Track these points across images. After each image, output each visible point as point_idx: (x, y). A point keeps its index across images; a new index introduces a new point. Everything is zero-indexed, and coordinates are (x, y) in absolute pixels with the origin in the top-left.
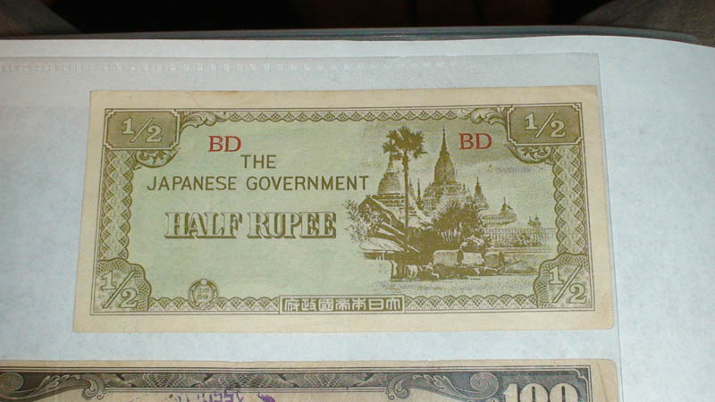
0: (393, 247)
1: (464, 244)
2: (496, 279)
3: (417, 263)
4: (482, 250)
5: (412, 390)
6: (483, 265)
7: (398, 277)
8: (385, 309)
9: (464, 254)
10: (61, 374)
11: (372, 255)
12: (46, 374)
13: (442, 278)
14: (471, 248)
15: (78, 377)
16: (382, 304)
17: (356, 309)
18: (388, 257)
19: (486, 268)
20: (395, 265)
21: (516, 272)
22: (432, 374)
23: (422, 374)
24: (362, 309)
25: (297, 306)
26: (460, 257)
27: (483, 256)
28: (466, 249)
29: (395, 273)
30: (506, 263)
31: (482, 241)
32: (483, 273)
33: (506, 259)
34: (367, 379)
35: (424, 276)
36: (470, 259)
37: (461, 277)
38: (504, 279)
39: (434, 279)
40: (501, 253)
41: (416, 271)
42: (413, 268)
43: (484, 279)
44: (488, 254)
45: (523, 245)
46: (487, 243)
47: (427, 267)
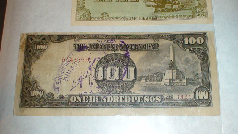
0: (154, 4)
1: (173, 3)
2: (181, 11)
3: (161, 8)
4: (178, 4)
5: (160, 39)
6: (178, 8)
7: (156, 11)
8: (152, 19)
9: (173, 5)
10: (68, 36)
11: (149, 6)
12: (64, 36)
13: (167, 11)
14: (175, 4)
15: (73, 36)
16: (152, 18)
17: (145, 20)
18: (153, 6)
19: (179, 9)
20: (155, 9)
21: (187, 10)
22: (165, 35)
23: (162, 35)
24: (146, 19)
25: (129, 19)
26: (172, 6)
27: (178, 6)
28: (173, 4)
29: (155, 10)
30: (184, 7)
31: (178, 2)
32: (178, 10)
33: (184, 6)
34: (148, 37)
35: (162, 11)
36: (175, 6)
37: (172, 11)
38: (184, 11)
39: (165, 12)
40: (183, 5)
41: (160, 10)
42: (160, 9)
43: (178, 11)
44: (179, 5)
45: (189, 3)
46: (179, 2)
47: (163, 9)
